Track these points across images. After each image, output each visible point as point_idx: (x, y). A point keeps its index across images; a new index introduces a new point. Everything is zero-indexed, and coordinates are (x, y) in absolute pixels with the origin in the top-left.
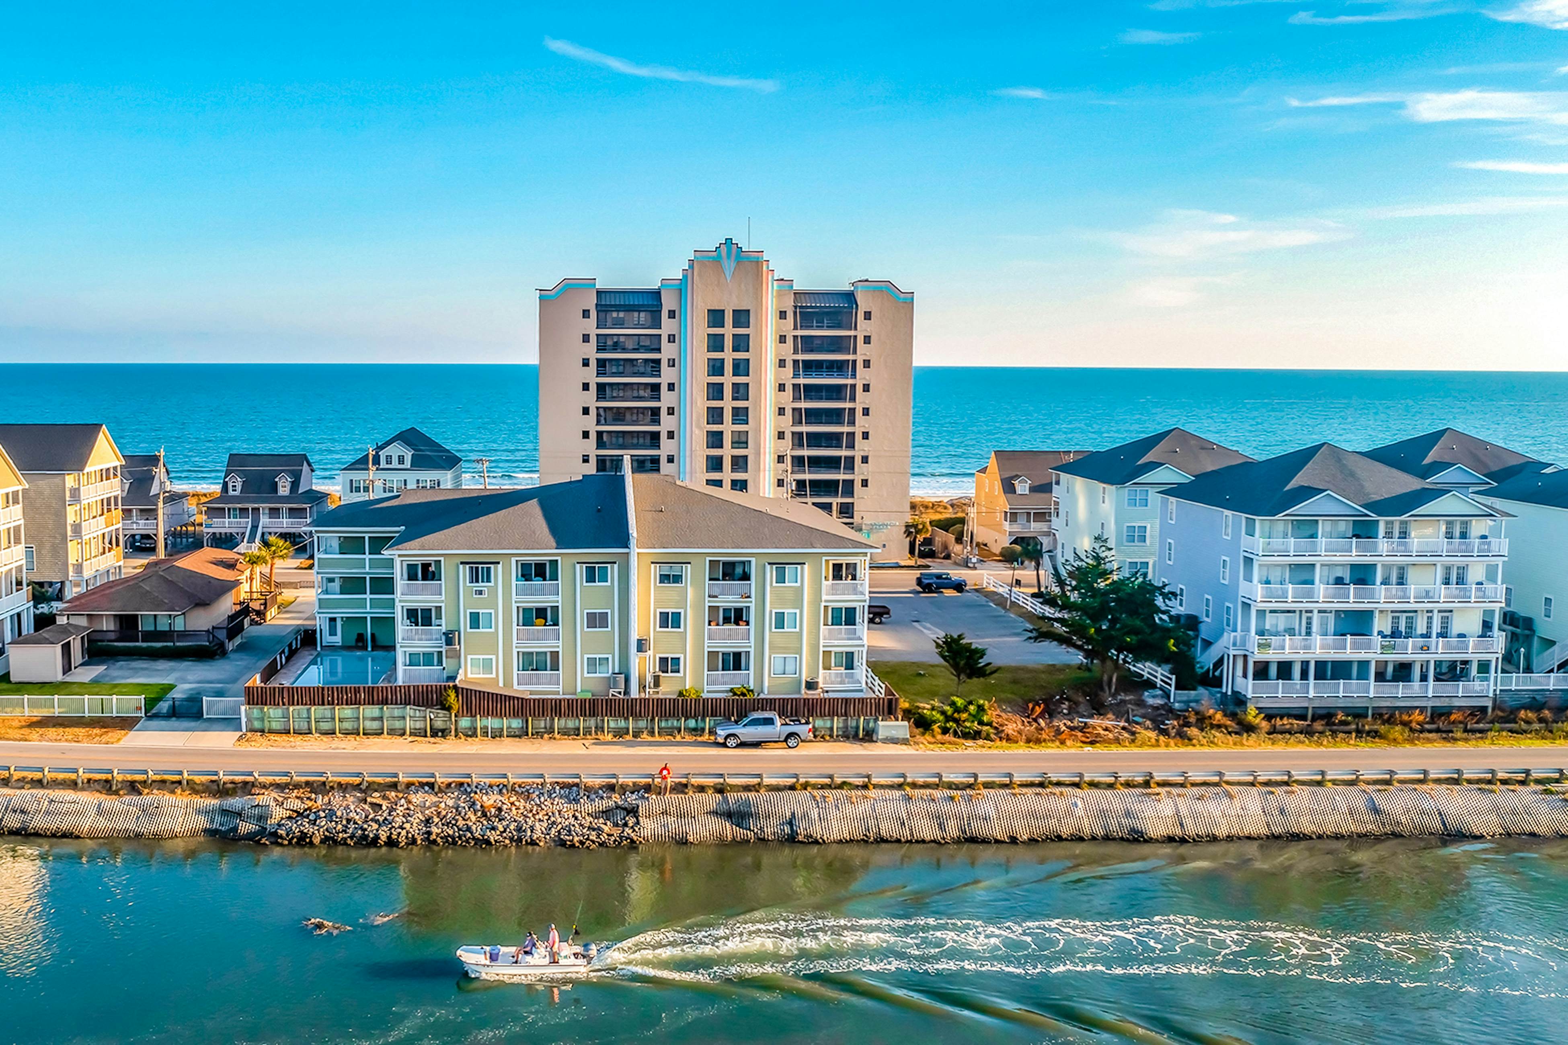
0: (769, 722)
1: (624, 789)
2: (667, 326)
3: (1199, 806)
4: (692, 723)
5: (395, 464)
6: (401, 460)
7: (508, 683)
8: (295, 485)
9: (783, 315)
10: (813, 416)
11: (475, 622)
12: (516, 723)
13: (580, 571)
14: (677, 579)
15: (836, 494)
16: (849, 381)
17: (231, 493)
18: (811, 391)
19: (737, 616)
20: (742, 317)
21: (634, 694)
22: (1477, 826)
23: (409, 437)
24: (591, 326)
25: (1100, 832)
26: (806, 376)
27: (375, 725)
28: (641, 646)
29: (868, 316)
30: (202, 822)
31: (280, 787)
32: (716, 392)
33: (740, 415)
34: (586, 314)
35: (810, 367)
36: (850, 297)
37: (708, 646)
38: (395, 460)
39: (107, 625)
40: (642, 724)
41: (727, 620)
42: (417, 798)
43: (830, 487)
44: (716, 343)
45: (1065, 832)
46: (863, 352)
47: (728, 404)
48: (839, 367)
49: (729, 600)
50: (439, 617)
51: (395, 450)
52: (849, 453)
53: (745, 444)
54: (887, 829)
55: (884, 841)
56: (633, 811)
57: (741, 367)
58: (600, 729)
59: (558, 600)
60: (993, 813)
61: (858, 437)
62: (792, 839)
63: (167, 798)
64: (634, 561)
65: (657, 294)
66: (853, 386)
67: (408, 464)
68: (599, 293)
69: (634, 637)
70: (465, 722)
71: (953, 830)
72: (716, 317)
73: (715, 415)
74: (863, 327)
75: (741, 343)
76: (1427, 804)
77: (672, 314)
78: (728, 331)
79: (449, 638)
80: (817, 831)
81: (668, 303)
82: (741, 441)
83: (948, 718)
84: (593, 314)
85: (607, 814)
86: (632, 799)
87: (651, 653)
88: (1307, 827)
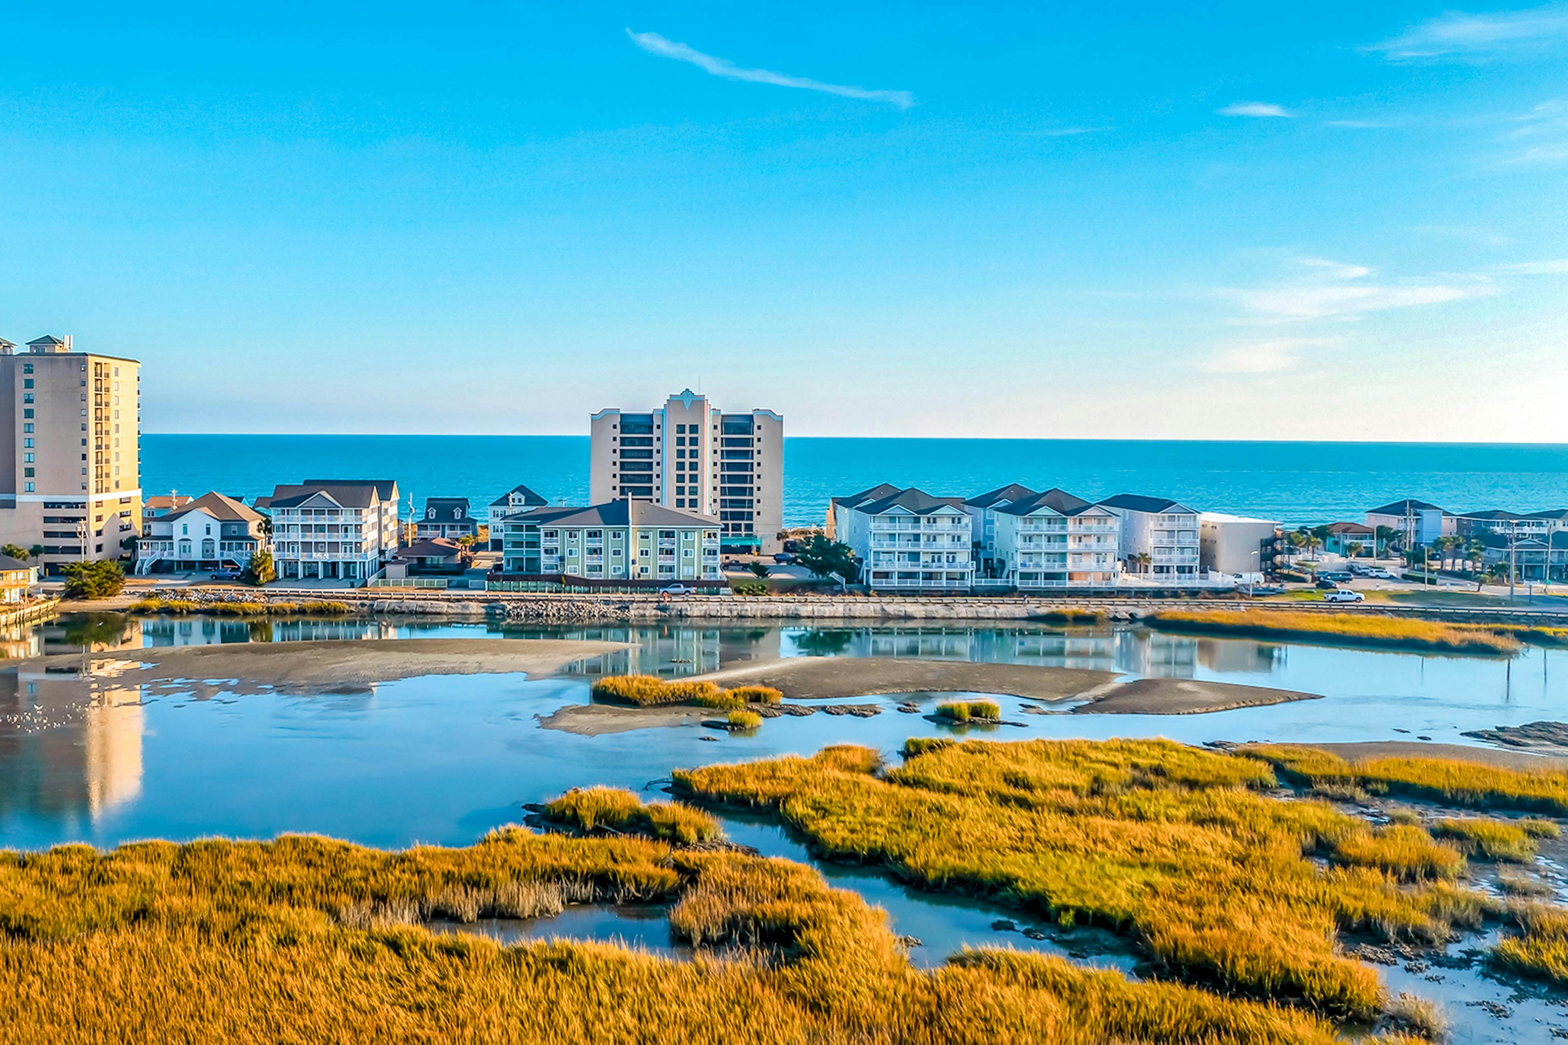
0: (679, 587)
1: (625, 601)
2: (656, 433)
3: (822, 608)
4: (652, 589)
5: (516, 502)
6: (520, 500)
7: (583, 574)
8: (463, 513)
9: (715, 427)
10: (731, 479)
11: (571, 552)
12: (586, 589)
13: (611, 534)
14: (647, 537)
15: (743, 519)
16: (750, 461)
17: (430, 517)
18: (730, 466)
19: (670, 552)
20: (694, 429)
21: (631, 578)
22: (917, 615)
23: (521, 489)
24: (617, 433)
25: (785, 615)
26: (727, 458)
27: (534, 589)
28: (634, 562)
29: (759, 428)
30: (484, 611)
31: (508, 600)
32: (681, 466)
33: (694, 478)
34: (615, 427)
35: (730, 454)
36: (751, 417)
37: (660, 563)
38: (516, 500)
39: (415, 562)
40: (633, 589)
41: (667, 553)
42: (555, 603)
43: (740, 516)
44: (681, 442)
45: (773, 614)
46: (757, 446)
47: (687, 472)
48: (745, 454)
49: (667, 546)
50: (557, 552)
51: (517, 495)
52: (750, 498)
53: (696, 493)
54: (713, 613)
55: (712, 616)
56: (628, 608)
57: (694, 454)
58: (617, 591)
59: (602, 545)
60: (749, 609)
61: (755, 489)
62: (681, 616)
63: (471, 603)
64: (631, 530)
65: (651, 416)
66: (752, 464)
67: (523, 503)
68: (622, 415)
69: (631, 558)
70: (567, 588)
71: (735, 613)
72: (681, 429)
73: (681, 478)
74: (757, 434)
75: (694, 441)
76: (902, 609)
77: (658, 427)
78: (687, 435)
79: (562, 559)
80: (689, 613)
81: (656, 422)
82: (694, 491)
83: (749, 590)
84: (619, 427)
85: (618, 609)
86: (628, 604)
87: (637, 565)
88: (857, 614)
